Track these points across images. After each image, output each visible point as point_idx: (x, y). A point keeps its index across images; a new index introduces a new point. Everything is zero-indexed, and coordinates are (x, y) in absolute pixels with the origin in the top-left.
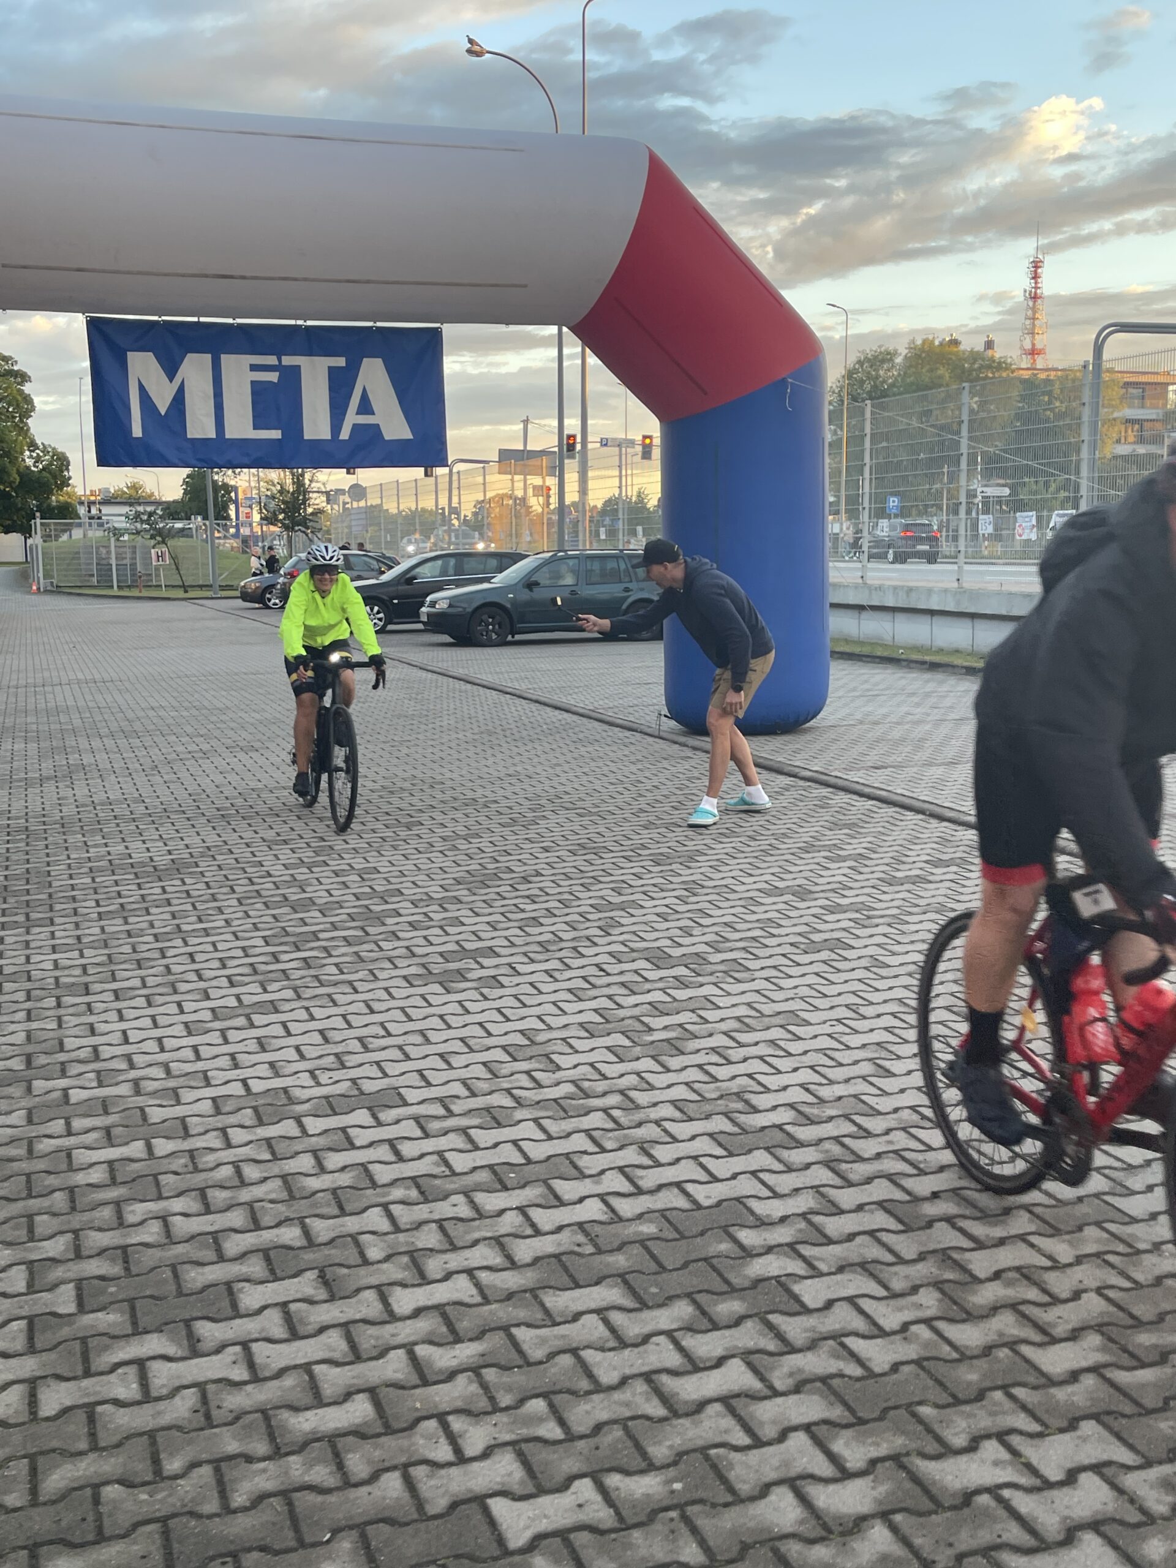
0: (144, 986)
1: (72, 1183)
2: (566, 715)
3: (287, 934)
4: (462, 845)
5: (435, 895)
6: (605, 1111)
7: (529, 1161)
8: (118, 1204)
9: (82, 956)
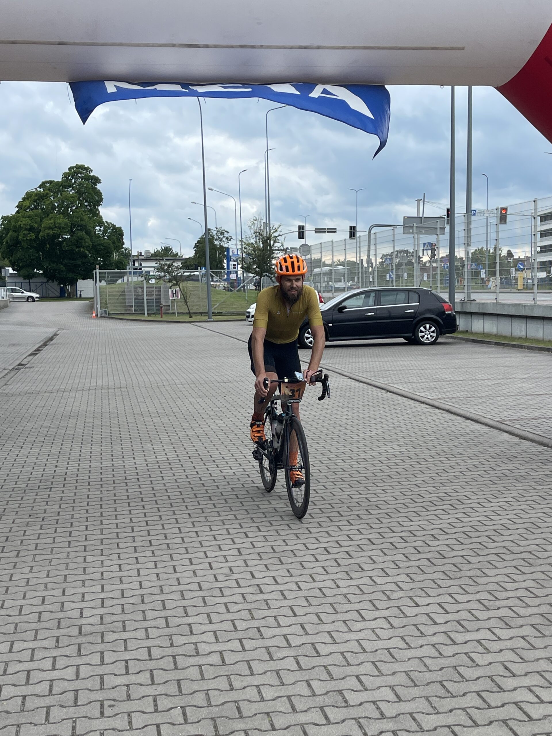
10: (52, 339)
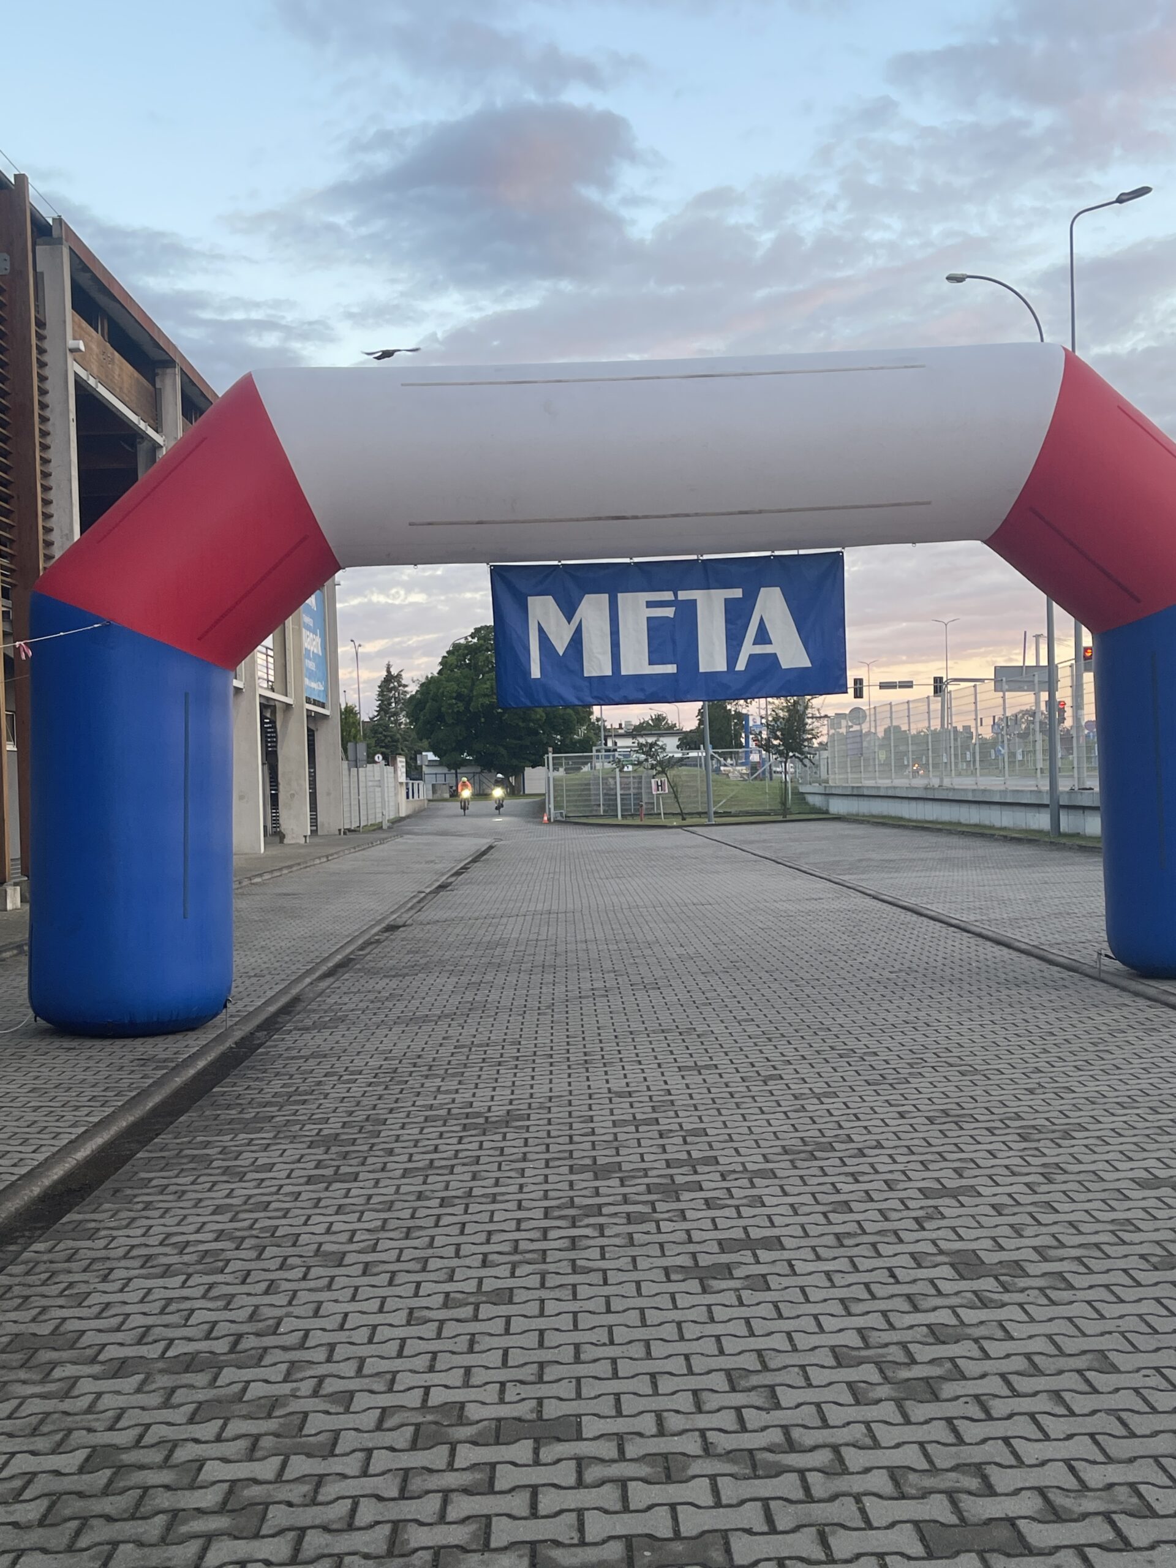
0: (398, 1260)
1: (182, 1505)
2: (1005, 950)
3: (572, 1205)
4: (812, 1105)
5: (750, 1167)
6: (802, 1473)
7: (677, 1536)
8: (209, 1538)
9: (359, 1220)
10: (484, 853)
